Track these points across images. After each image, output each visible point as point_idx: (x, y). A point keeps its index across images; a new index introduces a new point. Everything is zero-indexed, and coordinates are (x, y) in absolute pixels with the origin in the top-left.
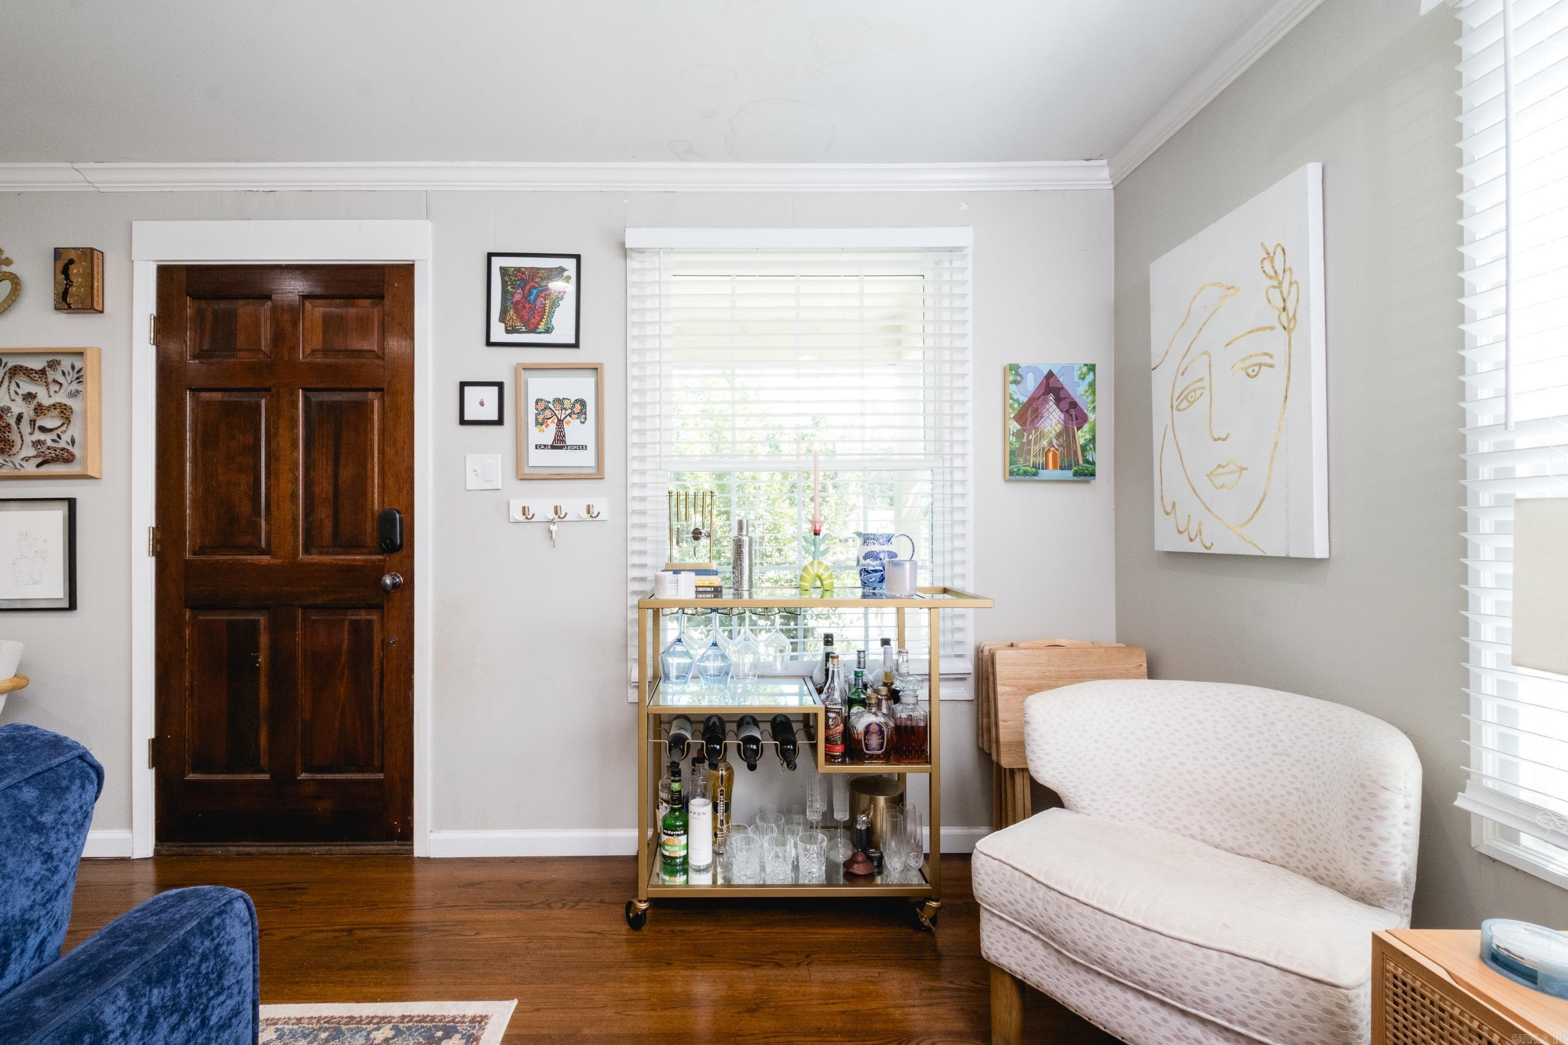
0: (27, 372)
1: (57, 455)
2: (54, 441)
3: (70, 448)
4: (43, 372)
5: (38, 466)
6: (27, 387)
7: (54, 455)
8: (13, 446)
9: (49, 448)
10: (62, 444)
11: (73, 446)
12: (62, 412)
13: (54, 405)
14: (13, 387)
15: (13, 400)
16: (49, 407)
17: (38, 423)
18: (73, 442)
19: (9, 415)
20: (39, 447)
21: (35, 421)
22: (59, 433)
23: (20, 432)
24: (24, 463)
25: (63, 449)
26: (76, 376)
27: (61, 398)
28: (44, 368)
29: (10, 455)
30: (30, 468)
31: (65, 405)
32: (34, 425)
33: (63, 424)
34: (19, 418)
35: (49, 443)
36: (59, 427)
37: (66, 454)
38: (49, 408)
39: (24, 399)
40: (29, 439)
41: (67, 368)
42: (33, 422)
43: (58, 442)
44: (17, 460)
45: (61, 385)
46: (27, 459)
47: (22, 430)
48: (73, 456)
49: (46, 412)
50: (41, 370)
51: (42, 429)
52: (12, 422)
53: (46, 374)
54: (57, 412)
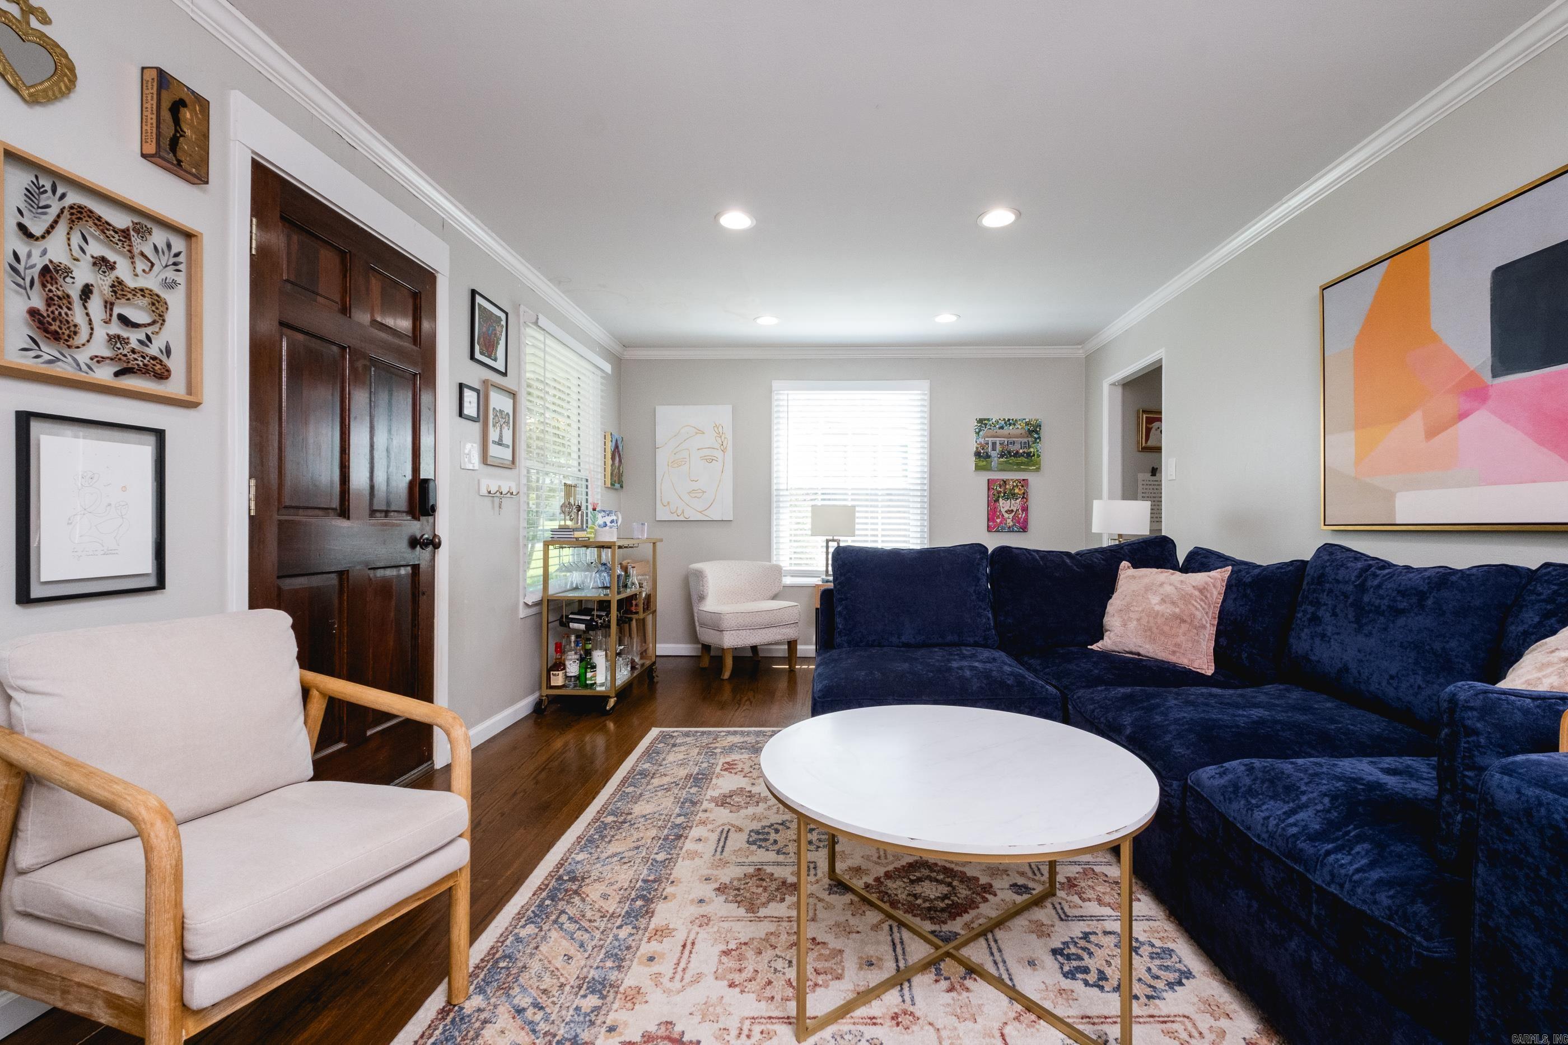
0: (102, 225)
1: (145, 365)
2: (140, 342)
3: (164, 358)
4: (125, 233)
5: (117, 374)
6: (96, 248)
7: (141, 364)
8: (75, 333)
9: (133, 351)
10: (153, 350)
11: (168, 357)
12: (153, 304)
13: (142, 290)
14: (76, 239)
15: (77, 260)
16: (135, 289)
17: (117, 310)
18: (168, 352)
19: (68, 280)
20: (118, 345)
21: (112, 304)
22: (149, 333)
23: (87, 314)
24: (93, 364)
25: (154, 358)
26: (172, 260)
27: (151, 282)
28: (128, 230)
29: (69, 347)
30: (104, 374)
31: (158, 296)
32: (111, 310)
33: (154, 322)
34: (87, 292)
35: (134, 344)
36: (149, 325)
37: (159, 366)
38: (135, 291)
39: (94, 264)
40: (101, 333)
41: (161, 245)
42: (109, 305)
43: (147, 346)
44: (83, 357)
45: (153, 265)
46: (100, 360)
47: (91, 311)
48: (168, 371)
49: (130, 296)
50: (123, 231)
51: (124, 320)
52: (75, 294)
53: (130, 240)
54: (145, 301)
